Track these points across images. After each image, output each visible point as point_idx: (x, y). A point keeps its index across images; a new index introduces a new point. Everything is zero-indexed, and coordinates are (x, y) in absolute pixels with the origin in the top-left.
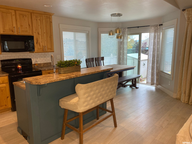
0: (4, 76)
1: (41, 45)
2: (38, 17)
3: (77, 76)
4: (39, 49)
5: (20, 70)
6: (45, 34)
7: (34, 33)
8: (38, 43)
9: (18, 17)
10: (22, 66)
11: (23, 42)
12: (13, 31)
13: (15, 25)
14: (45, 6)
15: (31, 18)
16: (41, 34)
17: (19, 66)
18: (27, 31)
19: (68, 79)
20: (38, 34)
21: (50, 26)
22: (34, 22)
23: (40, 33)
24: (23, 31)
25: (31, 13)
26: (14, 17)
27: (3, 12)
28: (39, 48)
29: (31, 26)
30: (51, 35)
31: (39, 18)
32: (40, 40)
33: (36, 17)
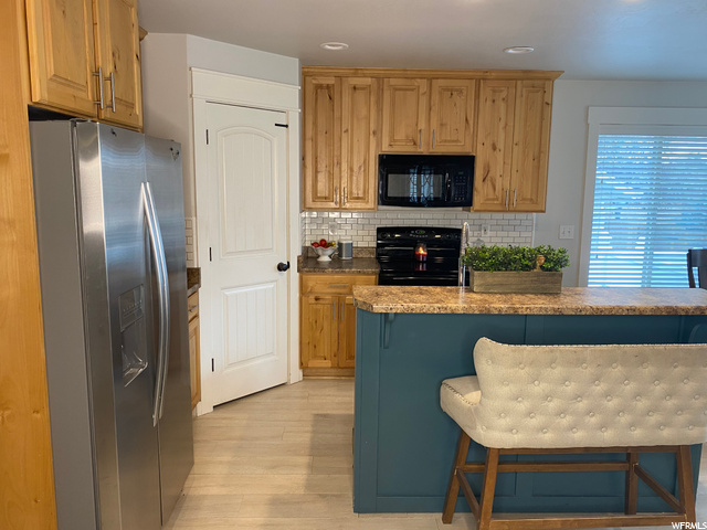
0: (368, 274)
1: (498, 187)
2: (501, 91)
3: (515, 309)
4: (488, 200)
5: (423, 262)
6: (516, 148)
7: (480, 146)
8: (488, 178)
9: (436, 97)
10: (428, 251)
11: (441, 176)
12: (415, 144)
13: (422, 125)
14: (511, 51)
15: (477, 96)
16: (502, 149)
17: (422, 251)
18: (457, 141)
19: (476, 312)
20: (494, 148)
21: (542, 119)
22: (486, 107)
23: (500, 146)
24: (446, 141)
25: (478, 81)
26: (424, 101)
27: (396, 90)
28: (491, 196)
29: (471, 122)
30: (540, 152)
31: (504, 95)
32: (497, 171)
33: (494, 91)
